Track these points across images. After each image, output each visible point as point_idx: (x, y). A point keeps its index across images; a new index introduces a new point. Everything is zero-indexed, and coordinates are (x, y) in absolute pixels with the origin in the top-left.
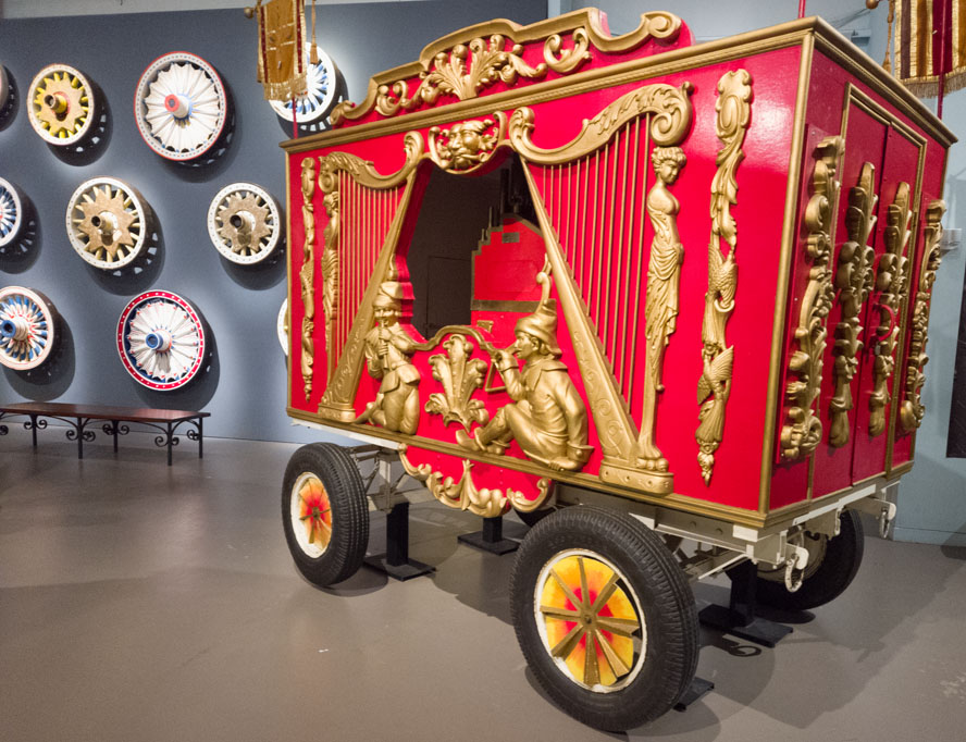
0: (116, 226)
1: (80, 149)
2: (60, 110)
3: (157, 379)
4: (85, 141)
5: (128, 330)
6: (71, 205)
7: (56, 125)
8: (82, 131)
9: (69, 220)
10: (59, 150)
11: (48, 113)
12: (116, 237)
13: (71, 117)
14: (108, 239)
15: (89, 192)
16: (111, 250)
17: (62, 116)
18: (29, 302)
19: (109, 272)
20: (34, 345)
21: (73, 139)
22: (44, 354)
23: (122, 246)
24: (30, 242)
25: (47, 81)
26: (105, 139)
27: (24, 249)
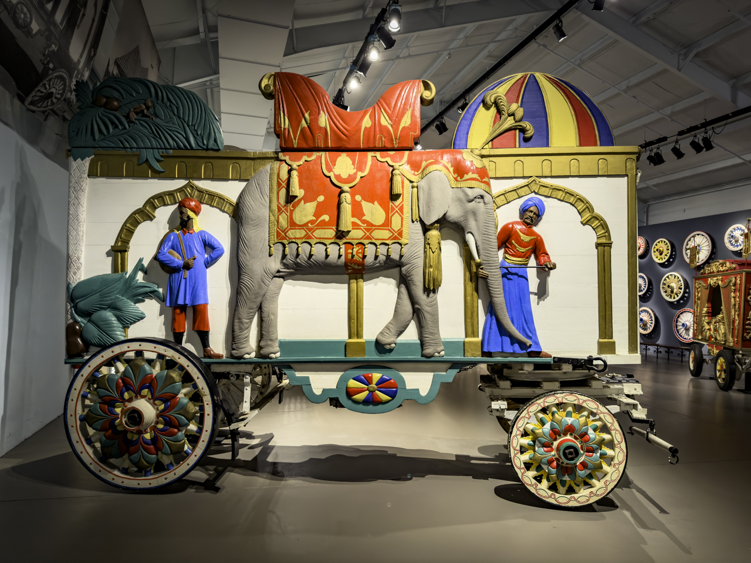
0: (675, 287)
1: (666, 263)
2: (661, 252)
3: (685, 339)
4: (668, 261)
5: (677, 322)
6: (662, 281)
7: (659, 257)
8: (667, 258)
9: (661, 286)
10: (660, 264)
11: (657, 253)
12: (675, 291)
13: (664, 254)
14: (672, 292)
15: (668, 277)
16: (673, 295)
17: (661, 254)
18: (648, 312)
19: (672, 303)
20: (649, 326)
21: (664, 261)
22: (651, 329)
23: (676, 294)
24: (650, 293)
25: (658, 244)
26: (674, 259)
27: (648, 295)
